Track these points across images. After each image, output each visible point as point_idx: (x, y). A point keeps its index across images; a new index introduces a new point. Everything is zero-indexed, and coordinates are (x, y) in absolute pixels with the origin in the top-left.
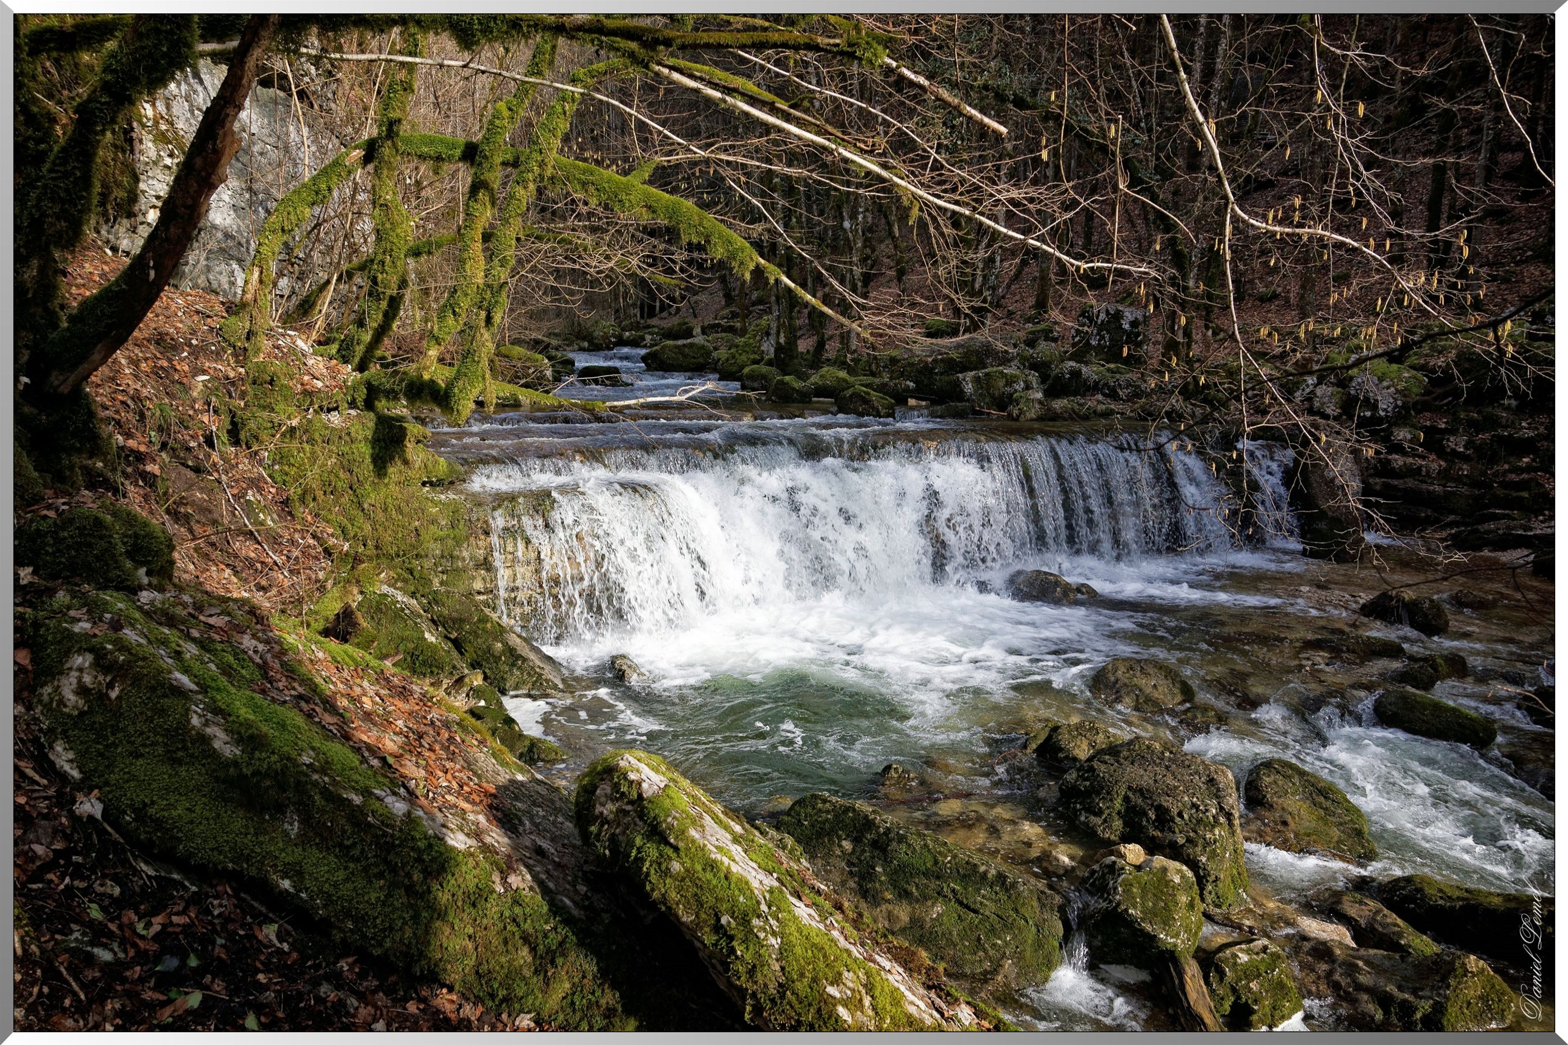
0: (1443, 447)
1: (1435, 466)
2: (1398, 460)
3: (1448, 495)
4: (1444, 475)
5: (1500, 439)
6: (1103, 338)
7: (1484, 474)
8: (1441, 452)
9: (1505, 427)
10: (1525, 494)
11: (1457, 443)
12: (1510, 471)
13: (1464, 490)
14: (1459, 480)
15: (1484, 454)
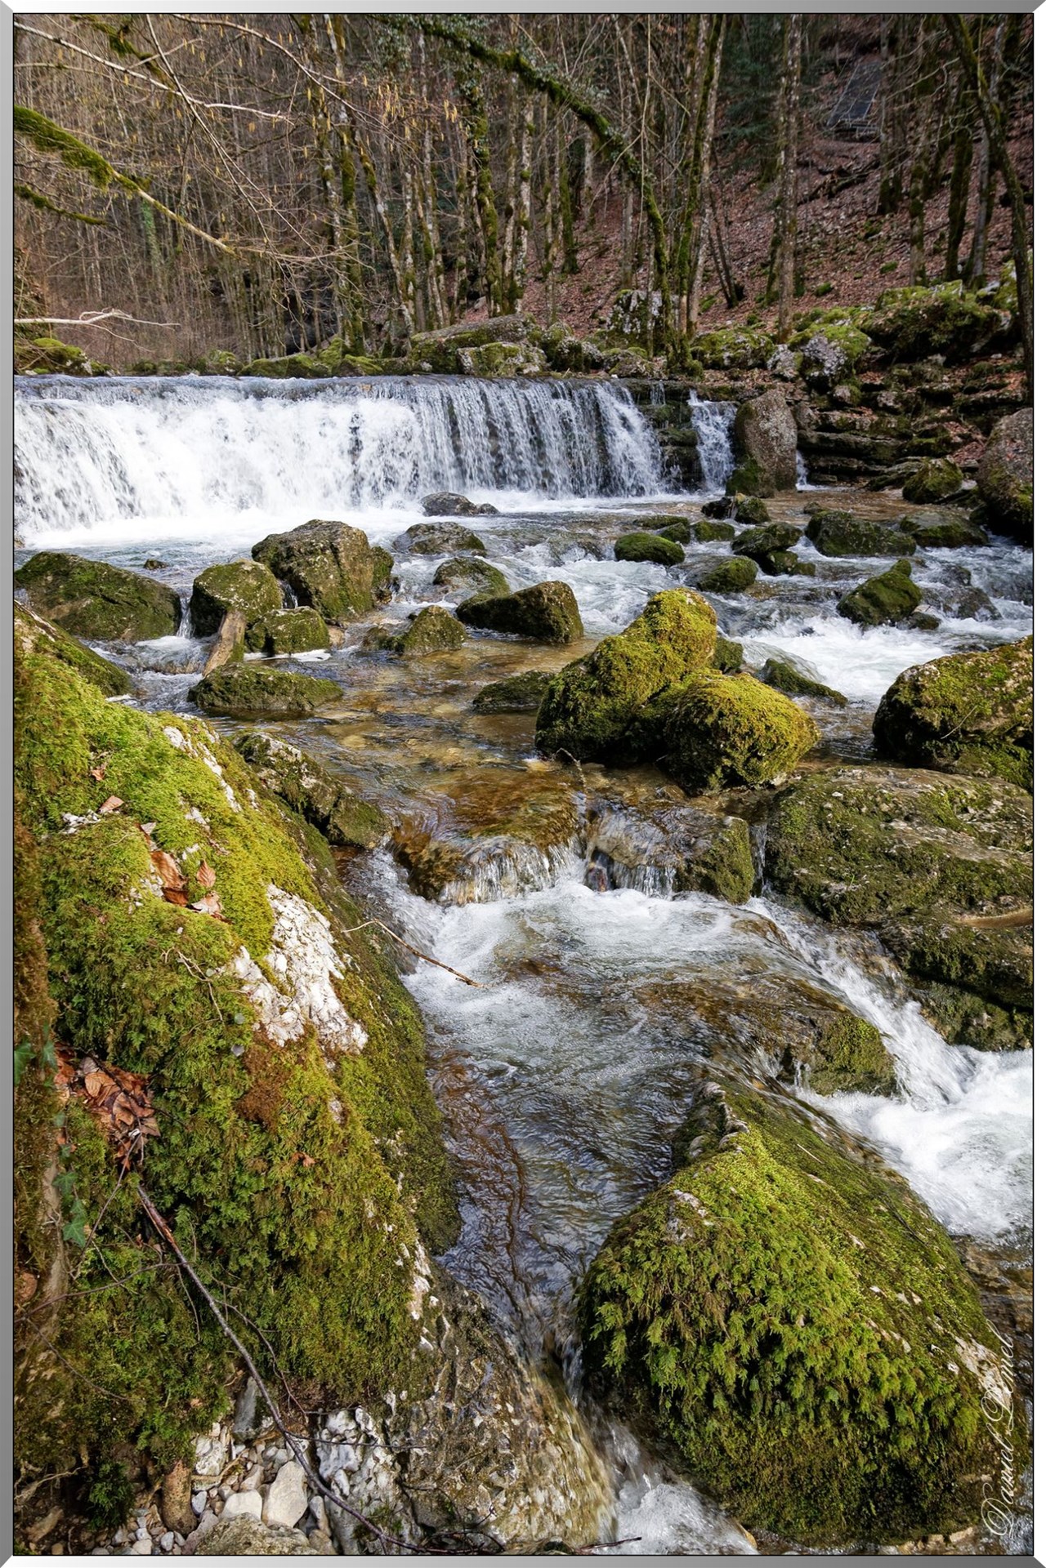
0: (877, 403)
1: (867, 420)
2: (836, 416)
3: (875, 447)
4: (875, 428)
5: (924, 394)
6: (635, 325)
7: (908, 427)
8: (875, 407)
9: (928, 381)
10: (932, 440)
11: (888, 398)
12: (928, 422)
13: (892, 442)
14: (887, 433)
15: (912, 409)
